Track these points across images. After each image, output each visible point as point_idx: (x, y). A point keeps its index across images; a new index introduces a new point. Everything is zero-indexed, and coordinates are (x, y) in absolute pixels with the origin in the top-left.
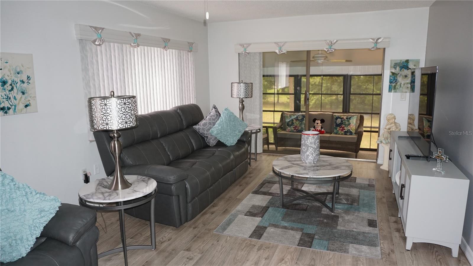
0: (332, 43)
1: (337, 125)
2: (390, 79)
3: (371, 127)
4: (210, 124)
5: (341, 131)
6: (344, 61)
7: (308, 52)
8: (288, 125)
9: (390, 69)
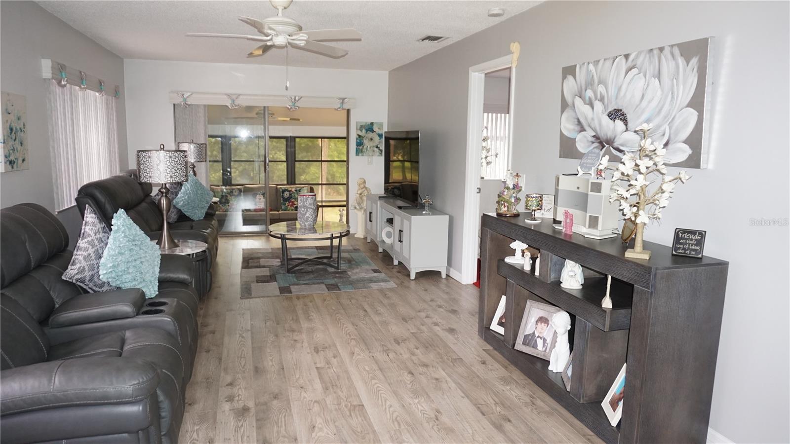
0: (295, 100)
1: (285, 200)
2: (357, 142)
5: (291, 207)
6: (288, 119)
7: (265, 107)
9: (357, 131)
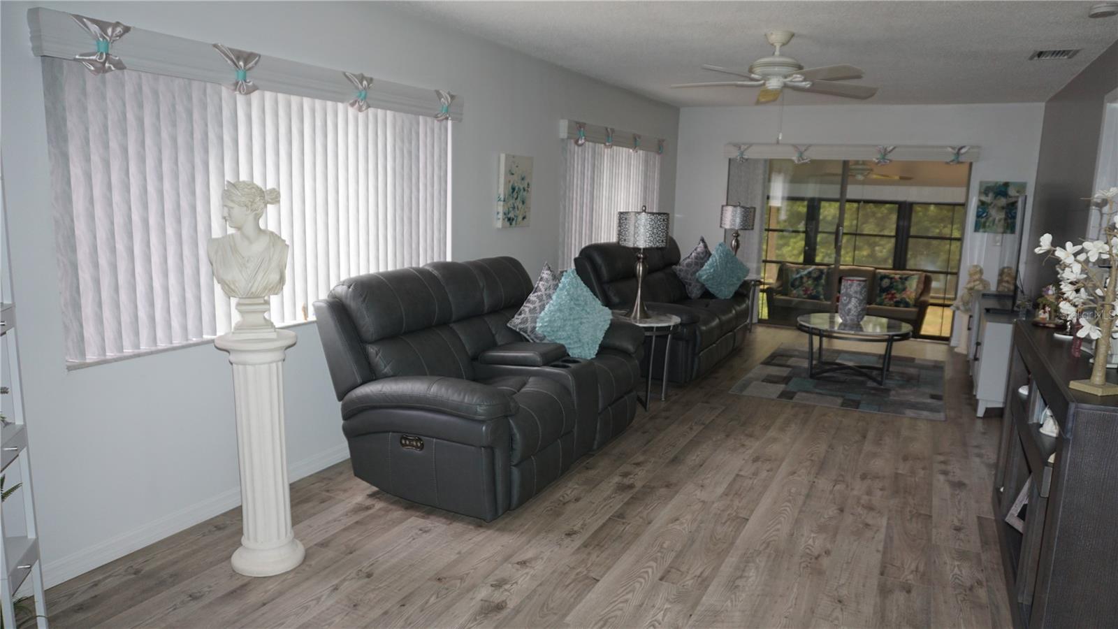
0: (886, 150)
1: (884, 290)
2: (978, 212)
3: (944, 299)
4: (696, 264)
5: (889, 300)
7: (845, 163)
8: (793, 285)
9: (979, 196)
